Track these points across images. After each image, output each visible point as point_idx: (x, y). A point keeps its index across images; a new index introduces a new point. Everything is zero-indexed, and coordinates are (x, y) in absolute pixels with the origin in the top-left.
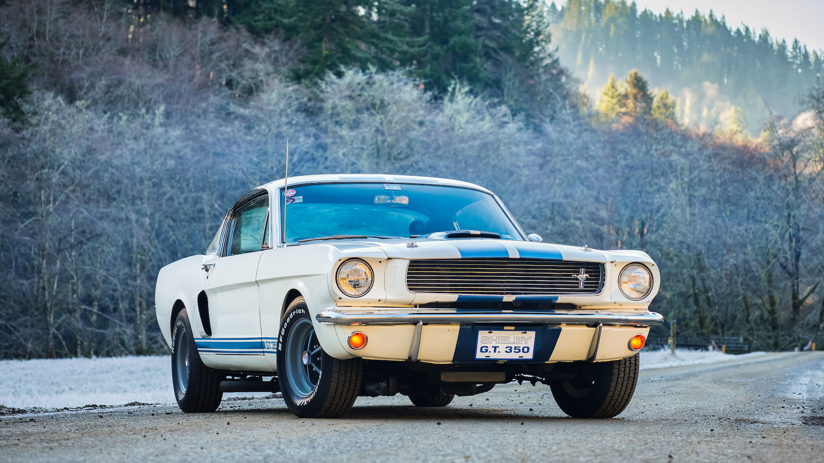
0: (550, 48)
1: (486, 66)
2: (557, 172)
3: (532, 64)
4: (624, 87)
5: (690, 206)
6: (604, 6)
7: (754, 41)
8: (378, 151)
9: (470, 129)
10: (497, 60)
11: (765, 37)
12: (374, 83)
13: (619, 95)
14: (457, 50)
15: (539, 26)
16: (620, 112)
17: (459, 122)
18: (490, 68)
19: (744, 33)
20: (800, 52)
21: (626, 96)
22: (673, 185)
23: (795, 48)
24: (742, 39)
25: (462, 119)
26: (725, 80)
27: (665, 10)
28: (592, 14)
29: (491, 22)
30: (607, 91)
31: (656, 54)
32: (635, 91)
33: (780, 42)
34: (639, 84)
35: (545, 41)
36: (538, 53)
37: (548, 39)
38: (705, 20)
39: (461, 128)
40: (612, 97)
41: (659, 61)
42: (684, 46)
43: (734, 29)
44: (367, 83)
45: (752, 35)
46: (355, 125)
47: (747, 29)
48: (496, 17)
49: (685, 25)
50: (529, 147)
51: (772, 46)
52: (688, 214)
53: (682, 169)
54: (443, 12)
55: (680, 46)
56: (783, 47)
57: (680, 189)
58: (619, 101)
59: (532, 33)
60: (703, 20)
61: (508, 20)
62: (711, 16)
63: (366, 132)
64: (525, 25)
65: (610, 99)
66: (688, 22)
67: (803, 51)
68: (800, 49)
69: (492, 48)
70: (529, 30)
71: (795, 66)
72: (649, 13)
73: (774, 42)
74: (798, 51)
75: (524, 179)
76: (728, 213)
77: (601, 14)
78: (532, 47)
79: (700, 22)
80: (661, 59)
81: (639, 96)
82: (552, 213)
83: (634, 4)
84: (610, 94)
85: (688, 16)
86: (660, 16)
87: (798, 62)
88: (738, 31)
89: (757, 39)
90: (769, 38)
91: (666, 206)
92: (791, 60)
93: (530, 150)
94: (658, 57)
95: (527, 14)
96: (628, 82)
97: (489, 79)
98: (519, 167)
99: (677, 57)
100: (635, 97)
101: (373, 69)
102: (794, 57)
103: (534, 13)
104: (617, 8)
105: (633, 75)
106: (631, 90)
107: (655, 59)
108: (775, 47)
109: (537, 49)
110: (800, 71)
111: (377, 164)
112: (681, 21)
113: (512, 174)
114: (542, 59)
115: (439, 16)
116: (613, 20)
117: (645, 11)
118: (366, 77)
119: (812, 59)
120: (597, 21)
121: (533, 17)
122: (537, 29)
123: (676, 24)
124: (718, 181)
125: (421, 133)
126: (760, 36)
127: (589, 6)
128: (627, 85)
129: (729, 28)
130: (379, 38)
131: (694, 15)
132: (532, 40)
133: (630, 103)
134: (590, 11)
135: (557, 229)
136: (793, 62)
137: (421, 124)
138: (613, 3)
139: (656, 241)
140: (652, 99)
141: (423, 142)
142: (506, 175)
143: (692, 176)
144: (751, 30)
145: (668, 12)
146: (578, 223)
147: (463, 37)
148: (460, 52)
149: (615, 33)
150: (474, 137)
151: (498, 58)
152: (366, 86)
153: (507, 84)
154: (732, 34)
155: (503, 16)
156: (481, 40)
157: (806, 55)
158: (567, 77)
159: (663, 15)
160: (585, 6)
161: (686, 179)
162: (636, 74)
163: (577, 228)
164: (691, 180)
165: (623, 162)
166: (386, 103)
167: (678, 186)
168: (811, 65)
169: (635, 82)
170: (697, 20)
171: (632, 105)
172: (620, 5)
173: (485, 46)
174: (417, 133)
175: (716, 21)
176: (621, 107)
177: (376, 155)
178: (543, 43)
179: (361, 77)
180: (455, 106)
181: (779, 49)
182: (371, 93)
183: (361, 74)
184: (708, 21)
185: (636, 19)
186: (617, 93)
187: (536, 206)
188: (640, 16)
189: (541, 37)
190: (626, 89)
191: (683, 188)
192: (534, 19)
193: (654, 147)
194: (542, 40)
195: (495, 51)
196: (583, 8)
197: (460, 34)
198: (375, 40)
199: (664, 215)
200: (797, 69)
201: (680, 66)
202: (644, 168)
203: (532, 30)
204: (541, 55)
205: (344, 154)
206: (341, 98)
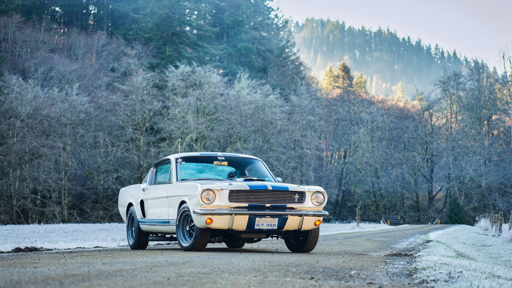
0: (295, 50)
1: (258, 60)
2: (297, 123)
3: (284, 58)
4: (337, 71)
5: (372, 142)
6: (327, 23)
7: (413, 45)
8: (198, 110)
9: (249, 98)
10: (264, 56)
11: (419, 43)
12: (196, 72)
13: (334, 76)
14: (242, 51)
15: (288, 37)
16: (334, 86)
17: (243, 94)
18: (260, 61)
19: (407, 40)
20: (439, 51)
21: (338, 77)
22: (362, 131)
23: (436, 49)
24: (406, 43)
25: (244, 93)
26: (396, 67)
27: (362, 27)
28: (319, 28)
29: (261, 35)
30: (327, 74)
31: (356, 51)
32: (344, 74)
33: (428, 45)
34: (346, 70)
35: (292, 46)
36: (288, 53)
37: (294, 45)
38: (385, 32)
39: (244, 97)
40: (330, 77)
41: (358, 56)
42: (372, 47)
43: (401, 38)
44: (192, 72)
45: (412, 41)
46: (185, 96)
47: (409, 37)
48: (264, 33)
49: (373, 35)
50: (282, 109)
51: (423, 48)
52: (370, 146)
53: (367, 121)
54: (234, 30)
55: (370, 47)
56: (429, 48)
57: (366, 132)
58: (334, 79)
59: (285, 41)
60: (383, 32)
61: (271, 34)
62: (388, 30)
63: (192, 100)
64: (280, 37)
65: (329, 78)
66: (375, 33)
67: (441, 51)
68: (439, 49)
69: (262, 50)
70: (283, 39)
71: (436, 59)
72: (352, 28)
73: (424, 45)
74: (438, 50)
75: (279, 127)
76: (393, 146)
77: (324, 28)
78: (285, 50)
79: (382, 33)
80: (359, 54)
81: (345, 77)
82: (294, 146)
83: (344, 23)
84: (329, 75)
85: (374, 30)
86: (359, 29)
87: (438, 57)
88: (404, 39)
89: (414, 43)
90: (421, 43)
91: (358, 142)
92: (434, 56)
93: (282, 110)
94: (357, 53)
95: (282, 31)
96: (339, 69)
97: (260, 67)
98: (276, 120)
99: (368, 54)
100: (343, 77)
101: (195, 64)
102: (436, 54)
103: (286, 30)
104: (334, 25)
105: (342, 65)
106: (341, 74)
107: (356, 54)
108: (425, 48)
109: (287, 50)
110: (439, 62)
111: (197, 117)
112: (371, 33)
113: (272, 123)
114: (290, 56)
115: (232, 32)
116: (332, 31)
117: (350, 26)
118: (191, 69)
119: (446, 55)
120: (322, 32)
121: (285, 32)
122: (287, 39)
123: (368, 34)
124: (387, 128)
125: (222, 100)
126: (416, 42)
127: (318, 23)
128: (339, 71)
129: (398, 37)
130: (198, 46)
131: (378, 29)
132: (284, 45)
133: (341, 80)
134: (318, 27)
135: (296, 155)
136: (435, 57)
137: (222, 95)
138: (332, 22)
139: (353, 161)
140: (353, 78)
141: (223, 105)
142: (269, 124)
143: (373, 125)
144: (411, 38)
145: (363, 28)
146: (308, 151)
147: (245, 44)
148: (244, 52)
149: (333, 39)
150: (251, 103)
151: (266, 56)
152: (191, 74)
153: (270, 70)
154: (400, 40)
155: (268, 32)
156: (255, 45)
157: (443, 53)
158: (304, 67)
159: (361, 29)
160: (315, 23)
161: (369, 127)
162: (344, 64)
163: (308, 154)
164: (372, 128)
165: (334, 117)
166: (202, 83)
167: (365, 131)
168: (445, 59)
169: (343, 69)
170: (380, 32)
171: (341, 81)
172: (336, 23)
173: (257, 49)
174: (219, 100)
175: (391, 33)
176: (335, 83)
177: (196, 112)
178: (291, 47)
179: (188, 69)
180: (241, 85)
181: (427, 49)
182: (194, 78)
183: (188, 67)
184: (386, 32)
185: (345, 31)
186: (333, 75)
187: (285, 141)
188: (347, 29)
189: (290, 44)
190: (338, 73)
191: (368, 132)
192: (286, 33)
193: (352, 108)
194: (290, 46)
195: (264, 52)
196: (314, 25)
197: (244, 42)
198: (195, 47)
199: (357, 147)
200: (437, 61)
201: (370, 58)
202: (346, 121)
203: (285, 40)
204: (290, 54)
205: (179, 112)
206: (177, 81)
